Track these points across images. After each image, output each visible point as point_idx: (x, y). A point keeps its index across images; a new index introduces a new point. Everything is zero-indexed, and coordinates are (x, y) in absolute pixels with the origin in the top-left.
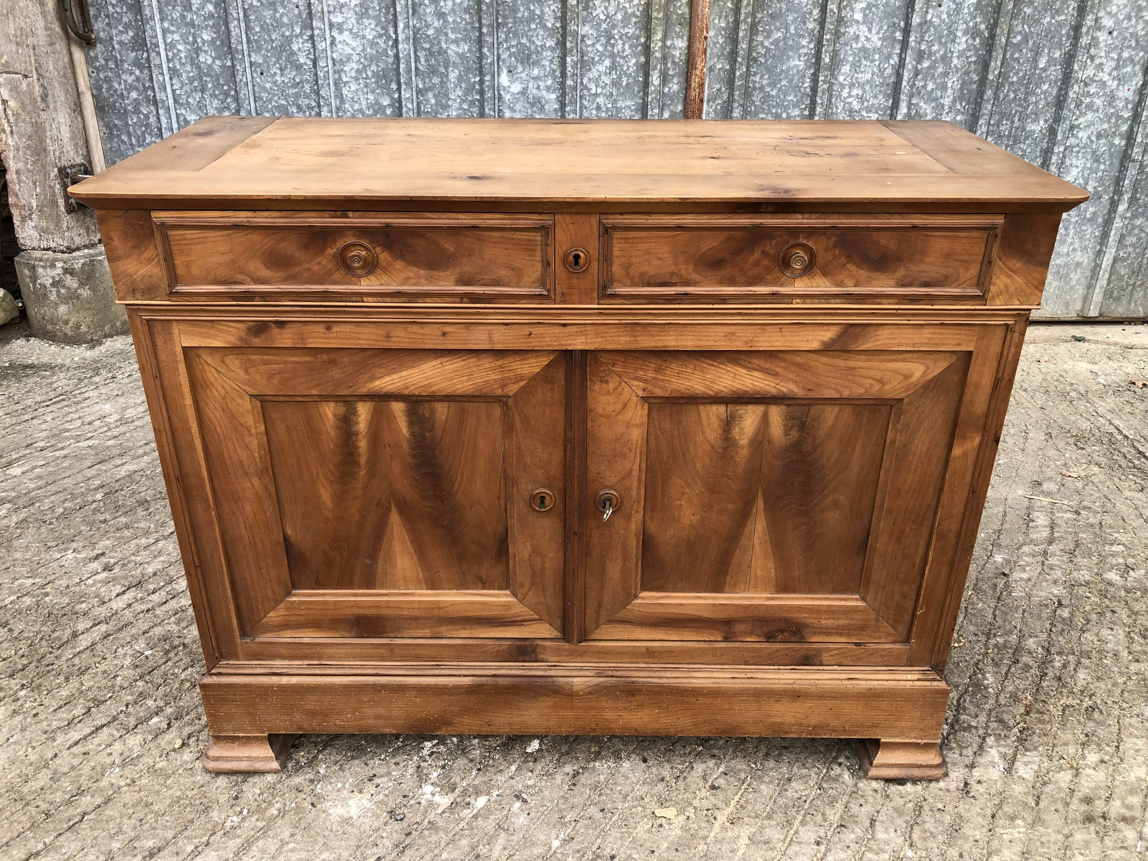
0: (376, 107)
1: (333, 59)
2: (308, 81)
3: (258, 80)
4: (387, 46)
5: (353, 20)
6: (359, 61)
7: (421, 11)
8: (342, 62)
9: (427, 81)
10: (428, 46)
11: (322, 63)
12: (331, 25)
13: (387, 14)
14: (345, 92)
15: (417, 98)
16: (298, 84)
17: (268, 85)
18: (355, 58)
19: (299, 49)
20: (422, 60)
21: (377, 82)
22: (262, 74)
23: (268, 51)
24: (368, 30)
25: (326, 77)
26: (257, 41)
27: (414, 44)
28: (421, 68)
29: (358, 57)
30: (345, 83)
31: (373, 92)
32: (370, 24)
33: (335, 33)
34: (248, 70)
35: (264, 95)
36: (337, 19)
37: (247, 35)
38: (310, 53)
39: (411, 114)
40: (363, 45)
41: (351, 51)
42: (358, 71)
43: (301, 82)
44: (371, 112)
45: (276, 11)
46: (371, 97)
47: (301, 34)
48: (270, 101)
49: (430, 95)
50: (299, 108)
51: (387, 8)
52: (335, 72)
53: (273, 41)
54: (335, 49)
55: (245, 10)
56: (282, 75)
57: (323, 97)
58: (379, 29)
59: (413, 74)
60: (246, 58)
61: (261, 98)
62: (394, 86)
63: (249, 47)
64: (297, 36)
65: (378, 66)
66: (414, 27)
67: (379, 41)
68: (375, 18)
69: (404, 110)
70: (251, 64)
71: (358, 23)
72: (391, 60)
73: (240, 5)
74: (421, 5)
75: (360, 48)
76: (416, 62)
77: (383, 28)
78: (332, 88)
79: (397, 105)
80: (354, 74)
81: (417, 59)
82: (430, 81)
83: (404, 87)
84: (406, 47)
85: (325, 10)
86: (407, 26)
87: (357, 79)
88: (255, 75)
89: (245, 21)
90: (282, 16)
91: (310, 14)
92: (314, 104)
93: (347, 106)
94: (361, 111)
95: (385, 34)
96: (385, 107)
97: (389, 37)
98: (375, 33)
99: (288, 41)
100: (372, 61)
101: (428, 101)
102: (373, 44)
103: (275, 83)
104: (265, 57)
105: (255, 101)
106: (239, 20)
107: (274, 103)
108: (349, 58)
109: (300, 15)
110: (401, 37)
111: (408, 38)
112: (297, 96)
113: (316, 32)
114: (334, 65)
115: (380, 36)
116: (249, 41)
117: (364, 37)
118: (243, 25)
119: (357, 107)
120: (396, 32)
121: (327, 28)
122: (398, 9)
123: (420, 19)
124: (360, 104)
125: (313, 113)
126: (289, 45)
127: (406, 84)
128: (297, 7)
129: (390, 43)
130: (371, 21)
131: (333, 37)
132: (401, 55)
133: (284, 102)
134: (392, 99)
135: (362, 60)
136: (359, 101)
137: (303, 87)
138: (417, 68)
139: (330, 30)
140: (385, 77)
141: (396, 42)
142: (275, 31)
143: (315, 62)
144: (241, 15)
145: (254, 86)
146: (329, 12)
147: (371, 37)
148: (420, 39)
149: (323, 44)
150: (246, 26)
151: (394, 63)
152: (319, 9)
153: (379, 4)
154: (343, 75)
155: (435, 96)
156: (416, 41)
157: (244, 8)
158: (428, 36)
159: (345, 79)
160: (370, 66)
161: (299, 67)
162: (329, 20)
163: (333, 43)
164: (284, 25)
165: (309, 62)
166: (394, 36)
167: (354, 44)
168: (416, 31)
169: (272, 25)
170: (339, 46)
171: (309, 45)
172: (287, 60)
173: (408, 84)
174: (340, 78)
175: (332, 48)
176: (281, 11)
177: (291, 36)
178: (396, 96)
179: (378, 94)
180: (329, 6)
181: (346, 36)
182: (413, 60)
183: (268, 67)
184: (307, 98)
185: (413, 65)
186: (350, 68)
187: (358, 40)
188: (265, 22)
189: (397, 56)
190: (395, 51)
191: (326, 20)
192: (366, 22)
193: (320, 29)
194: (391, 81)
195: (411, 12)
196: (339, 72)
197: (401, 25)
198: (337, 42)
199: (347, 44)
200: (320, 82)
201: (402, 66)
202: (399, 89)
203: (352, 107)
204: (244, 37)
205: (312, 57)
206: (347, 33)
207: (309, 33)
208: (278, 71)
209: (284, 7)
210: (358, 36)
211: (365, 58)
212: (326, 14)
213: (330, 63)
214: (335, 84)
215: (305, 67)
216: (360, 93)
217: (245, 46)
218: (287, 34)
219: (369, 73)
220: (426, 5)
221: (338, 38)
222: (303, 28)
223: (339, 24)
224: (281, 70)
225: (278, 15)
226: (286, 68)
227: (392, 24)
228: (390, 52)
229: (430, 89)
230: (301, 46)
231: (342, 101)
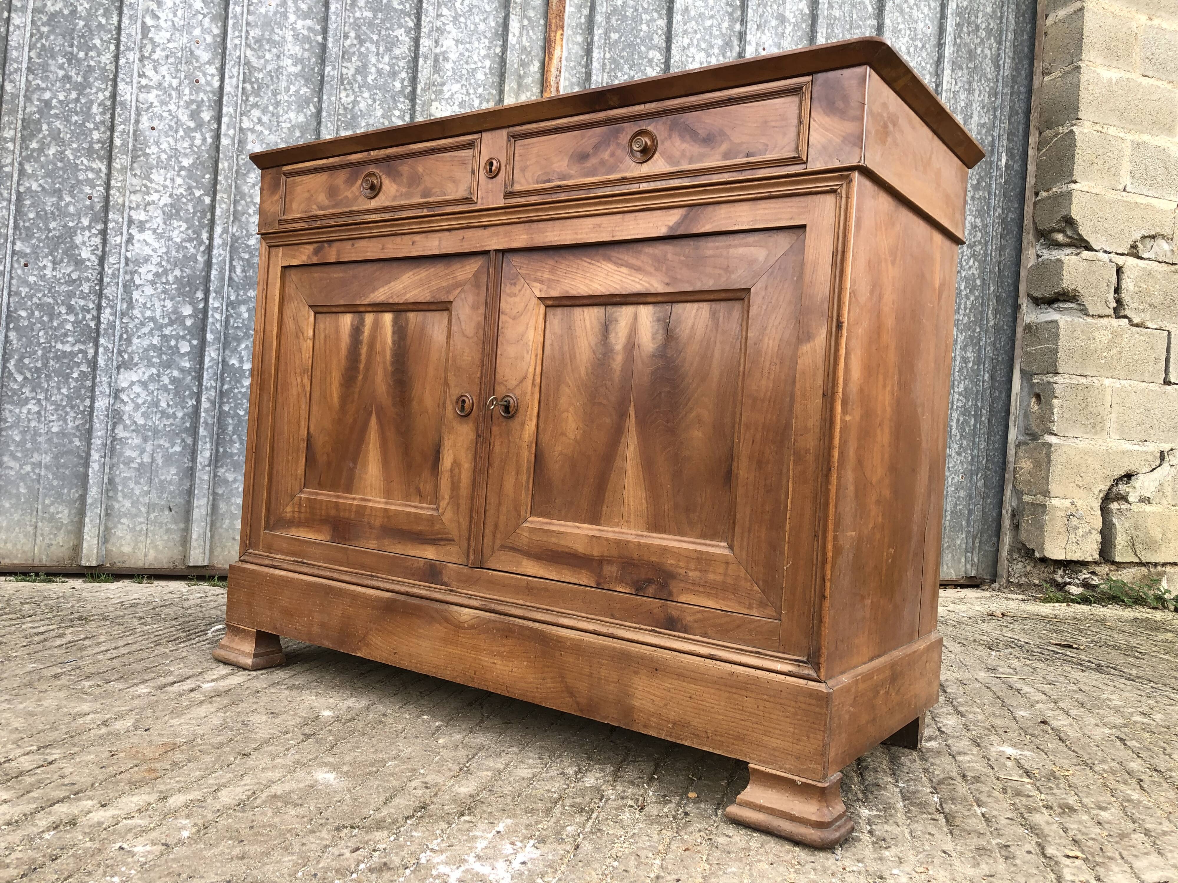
0: (173, 317)
1: (127, 259)
2: (88, 280)
3: (19, 272)
4: (198, 251)
5: (160, 220)
6: (160, 264)
7: (243, 219)
8: (137, 263)
9: (241, 293)
10: (247, 256)
11: (112, 259)
12: (131, 222)
13: (200, 219)
14: (136, 295)
15: (227, 310)
16: (74, 281)
17: (32, 279)
18: (155, 260)
19: (84, 243)
20: (238, 270)
21: (178, 289)
22: (26, 265)
23: (39, 240)
24: (176, 232)
25: (115, 276)
26: (27, 229)
27: (231, 252)
28: (236, 279)
29: (159, 259)
30: (138, 287)
31: (172, 299)
32: (180, 226)
33: (134, 231)
34: (8, 259)
35: (24, 291)
36: (139, 216)
37: (15, 220)
38: (97, 249)
39: (218, 326)
40: (168, 247)
41: (151, 253)
42: (157, 275)
43: (79, 278)
44: (166, 320)
45: (61, 198)
46: (169, 304)
47: (90, 227)
48: (31, 297)
49: (243, 309)
50: (71, 309)
51: (203, 213)
52: (126, 273)
53: (50, 231)
54: (130, 247)
55: (19, 193)
56: (54, 269)
57: (107, 298)
58: (190, 232)
59: (226, 283)
60: (9, 245)
61: (18, 293)
62: (200, 295)
63: (14, 234)
64: (83, 229)
65: (182, 271)
66: (233, 235)
67: (188, 245)
68: (187, 221)
69: (210, 320)
70: (14, 253)
71: (165, 223)
72: (200, 266)
73: (14, 186)
74: (244, 214)
75: (164, 250)
76: (230, 271)
77: (194, 232)
78: (121, 289)
79: (200, 316)
80: (150, 277)
81: (232, 268)
82: (245, 294)
83: (213, 295)
84: (222, 252)
85: (127, 204)
86: (225, 231)
87: (153, 283)
88: (16, 265)
89: (16, 205)
90: (67, 205)
91: (106, 209)
92: (91, 306)
93: (136, 312)
94: (153, 319)
95: (196, 239)
96: (185, 317)
97: (202, 242)
98: (184, 236)
99: (71, 233)
100: (176, 265)
101: (239, 315)
102: (180, 247)
103: (43, 277)
104: (35, 248)
105: (9, 296)
106: (10, 201)
107: (35, 300)
108: (147, 260)
109: (91, 207)
110: (217, 241)
111: (225, 244)
112: (70, 295)
113: (111, 225)
114: (127, 264)
115: (190, 240)
116: (16, 227)
117: (170, 239)
118: (13, 208)
119: (148, 313)
120: (211, 238)
121: (125, 223)
122: (218, 212)
123: (241, 227)
124: (154, 311)
125: (89, 316)
126: (71, 237)
127: (215, 292)
128: (90, 198)
129: (202, 248)
130: (181, 223)
131: (130, 234)
132: (214, 261)
133: (51, 301)
134: (195, 309)
135: (164, 263)
136: (152, 308)
137: (81, 285)
138: (230, 278)
139: (129, 227)
140: (189, 284)
141: (210, 248)
142: (55, 220)
143: (102, 260)
144: (14, 198)
145: (11, 278)
146: (130, 208)
147: (178, 240)
148: (238, 248)
149: (118, 239)
150: (17, 211)
151: (203, 270)
152: (120, 201)
153: (194, 207)
154: (136, 276)
155: (248, 310)
156: (233, 250)
157: (18, 192)
158: (248, 246)
159: (138, 281)
160: (172, 270)
161: (79, 263)
162: (129, 216)
163: (130, 240)
164: (67, 214)
165: (93, 258)
166: (207, 242)
167: (156, 245)
168: (235, 239)
169: (52, 213)
170: (137, 245)
171: (98, 240)
172: (65, 253)
173: (219, 292)
174: (132, 280)
175: (127, 246)
176: (68, 199)
177: (76, 228)
178: (201, 306)
179: (179, 302)
180: (131, 202)
181: (148, 236)
182: (227, 268)
183: (37, 258)
184: (84, 298)
185: (227, 273)
186: (147, 272)
187: (163, 241)
188: (44, 210)
189: (209, 264)
190: (206, 257)
191: (126, 215)
192: (175, 223)
193: (117, 223)
194: (197, 289)
195: (231, 219)
196: (133, 273)
197: (218, 230)
198: (134, 241)
199: (147, 244)
200: (106, 280)
201: (214, 273)
202: (206, 299)
203: (142, 313)
204: (11, 221)
205: (99, 253)
206: (150, 232)
207: (100, 226)
208: (50, 265)
209: (73, 197)
210: (162, 237)
211: (168, 261)
212: (126, 208)
213: (123, 261)
214: (125, 286)
215: (87, 263)
216: (155, 300)
217: (11, 231)
218: (71, 224)
219: (171, 278)
220: (250, 215)
221: (137, 236)
222: (94, 220)
223: (140, 222)
224: (54, 263)
225: (63, 204)
226: (62, 261)
227: (206, 229)
228: (199, 258)
229: (244, 302)
230: (86, 239)
231: (131, 305)
